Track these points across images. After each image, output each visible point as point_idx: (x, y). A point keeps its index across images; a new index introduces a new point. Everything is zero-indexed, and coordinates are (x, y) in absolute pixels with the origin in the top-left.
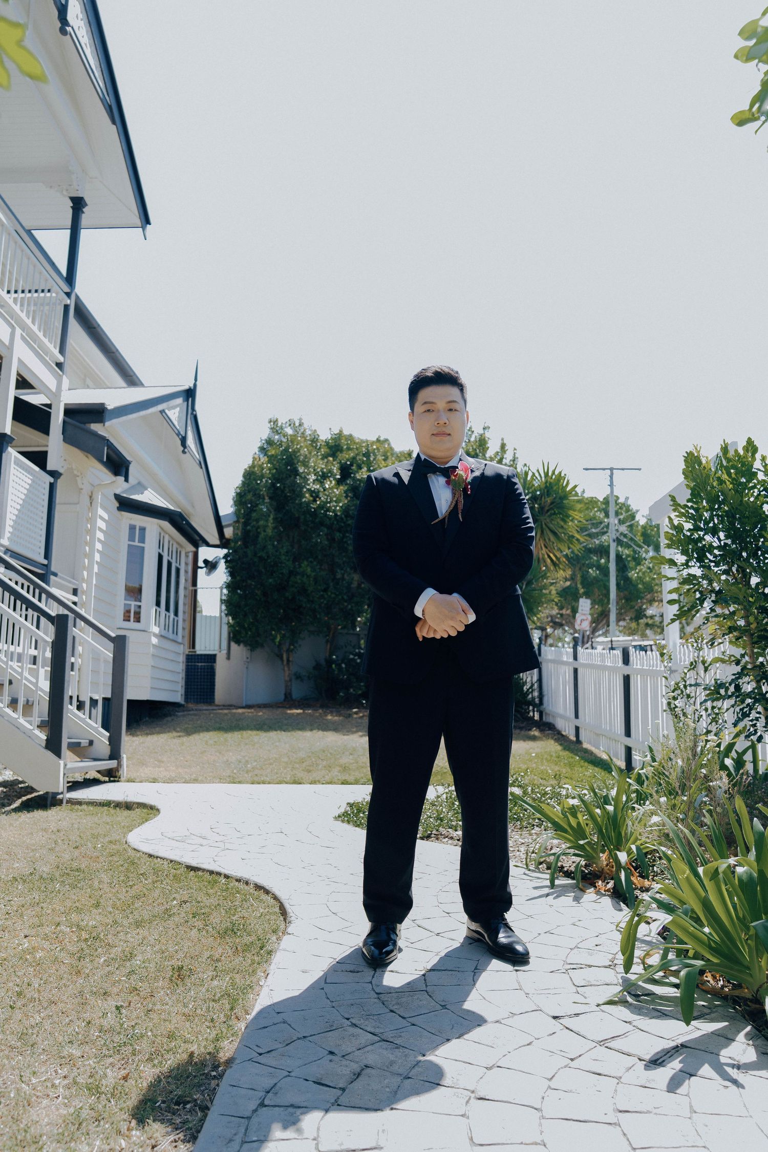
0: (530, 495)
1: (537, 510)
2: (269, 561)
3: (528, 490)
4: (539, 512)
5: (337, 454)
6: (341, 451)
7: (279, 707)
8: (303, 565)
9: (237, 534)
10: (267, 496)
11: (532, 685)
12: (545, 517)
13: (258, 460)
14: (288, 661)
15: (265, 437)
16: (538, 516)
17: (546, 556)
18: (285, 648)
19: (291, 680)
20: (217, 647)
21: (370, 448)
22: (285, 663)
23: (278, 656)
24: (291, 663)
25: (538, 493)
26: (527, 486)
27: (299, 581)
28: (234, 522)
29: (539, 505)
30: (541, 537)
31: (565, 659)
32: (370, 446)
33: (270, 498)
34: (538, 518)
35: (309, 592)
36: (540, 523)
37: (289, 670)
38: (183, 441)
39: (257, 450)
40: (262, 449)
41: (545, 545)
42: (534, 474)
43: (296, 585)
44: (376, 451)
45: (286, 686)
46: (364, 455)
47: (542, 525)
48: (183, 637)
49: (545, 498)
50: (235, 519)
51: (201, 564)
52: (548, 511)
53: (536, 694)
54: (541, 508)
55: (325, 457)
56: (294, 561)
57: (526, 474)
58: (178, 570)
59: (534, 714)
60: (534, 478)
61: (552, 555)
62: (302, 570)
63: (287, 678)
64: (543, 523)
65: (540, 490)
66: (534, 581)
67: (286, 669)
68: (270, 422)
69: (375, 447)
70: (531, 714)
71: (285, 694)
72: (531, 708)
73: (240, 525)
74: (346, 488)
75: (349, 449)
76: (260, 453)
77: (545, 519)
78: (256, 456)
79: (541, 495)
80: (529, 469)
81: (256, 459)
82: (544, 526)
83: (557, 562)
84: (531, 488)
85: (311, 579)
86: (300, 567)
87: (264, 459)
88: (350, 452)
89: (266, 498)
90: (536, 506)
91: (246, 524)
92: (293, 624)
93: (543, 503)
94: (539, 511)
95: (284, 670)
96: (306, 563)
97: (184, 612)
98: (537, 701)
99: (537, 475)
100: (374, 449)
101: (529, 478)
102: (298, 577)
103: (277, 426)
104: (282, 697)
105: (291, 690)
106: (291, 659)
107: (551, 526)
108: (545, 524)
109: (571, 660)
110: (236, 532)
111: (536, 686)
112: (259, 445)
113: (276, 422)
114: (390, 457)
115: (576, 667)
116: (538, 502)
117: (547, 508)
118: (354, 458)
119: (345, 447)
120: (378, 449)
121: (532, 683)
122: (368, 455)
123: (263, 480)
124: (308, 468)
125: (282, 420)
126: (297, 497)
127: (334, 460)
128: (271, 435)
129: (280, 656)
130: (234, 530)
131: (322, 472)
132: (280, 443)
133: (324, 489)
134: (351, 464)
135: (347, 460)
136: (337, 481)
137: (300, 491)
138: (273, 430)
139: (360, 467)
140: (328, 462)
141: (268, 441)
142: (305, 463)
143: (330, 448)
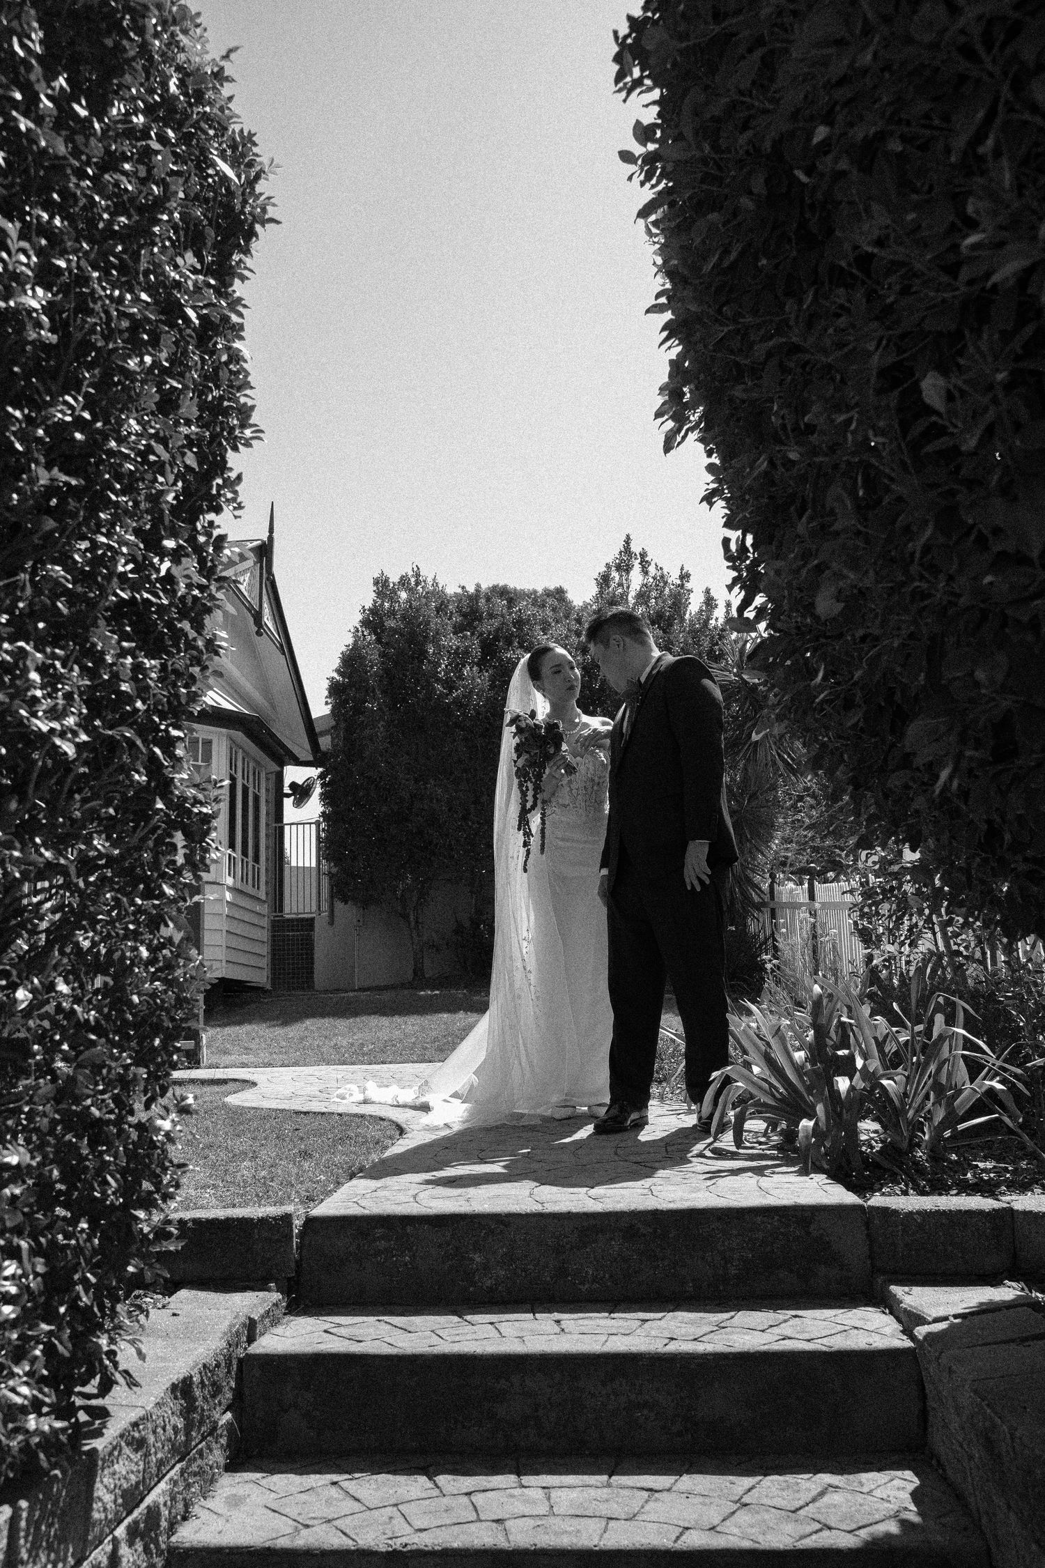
2: (383, 783)
5: (474, 625)
6: (480, 619)
7: (406, 989)
8: (429, 786)
9: (338, 745)
10: (380, 689)
13: (362, 639)
14: (417, 923)
15: (369, 604)
18: (411, 903)
19: (421, 951)
20: (314, 908)
21: (523, 616)
22: (412, 925)
23: (402, 916)
24: (420, 927)
27: (427, 808)
28: (332, 727)
31: (802, 901)
33: (384, 692)
35: (441, 822)
37: (418, 935)
38: (258, 617)
39: (358, 626)
40: (365, 623)
43: (423, 813)
45: (416, 960)
46: (514, 624)
48: (267, 894)
50: (334, 723)
51: (287, 790)
55: (458, 629)
56: (416, 781)
58: (257, 798)
62: (428, 791)
63: (416, 949)
67: (414, 934)
68: (377, 582)
69: (530, 612)
71: (414, 970)
73: (342, 732)
74: (493, 671)
75: (491, 616)
76: (364, 629)
78: (360, 634)
81: (360, 638)
85: (444, 804)
86: (426, 788)
87: (371, 638)
88: (493, 620)
89: (379, 692)
91: (349, 730)
95: (411, 936)
97: (267, 859)
100: (530, 616)
102: (425, 802)
103: (387, 589)
104: (410, 973)
105: (422, 964)
106: (420, 920)
109: (808, 899)
112: (360, 617)
113: (385, 583)
118: (498, 630)
119: (485, 614)
122: (519, 623)
123: (372, 667)
124: (439, 647)
125: (394, 578)
126: (422, 688)
127: (473, 634)
128: (379, 601)
129: (405, 917)
130: (333, 739)
131: (456, 652)
132: (392, 613)
133: (461, 677)
134: (496, 638)
135: (490, 633)
136: (478, 665)
137: (427, 681)
138: (379, 594)
139: (509, 643)
140: (465, 637)
141: (374, 611)
142: (435, 641)
143: (464, 615)
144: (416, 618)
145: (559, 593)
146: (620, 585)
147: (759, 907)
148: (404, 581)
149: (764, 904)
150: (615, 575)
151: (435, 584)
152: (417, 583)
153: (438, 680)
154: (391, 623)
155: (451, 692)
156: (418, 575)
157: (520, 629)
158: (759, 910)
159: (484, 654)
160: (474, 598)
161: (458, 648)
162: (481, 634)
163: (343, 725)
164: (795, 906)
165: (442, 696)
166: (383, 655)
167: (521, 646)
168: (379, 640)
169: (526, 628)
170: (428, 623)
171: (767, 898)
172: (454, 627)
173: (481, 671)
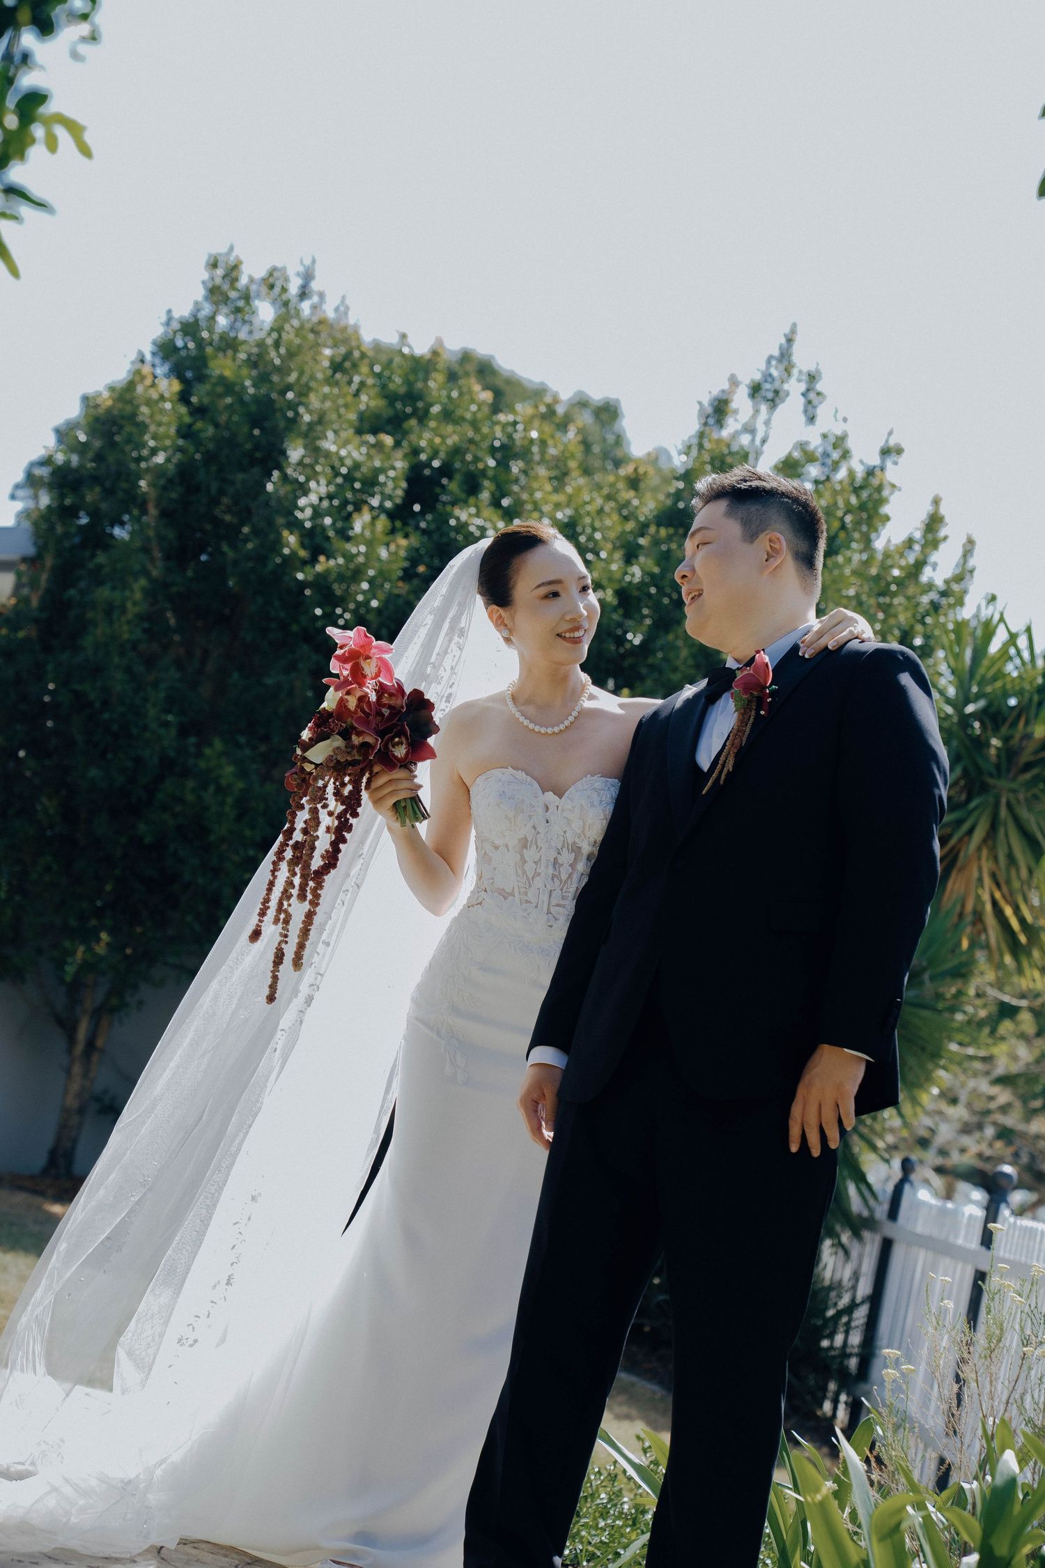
0: (982, 703)
1: (993, 751)
2: (106, 716)
3: (979, 684)
4: (998, 766)
5: (406, 425)
6: (423, 416)
7: (21, 1188)
8: (208, 751)
9: (26, 600)
10: (157, 506)
11: (853, 1306)
12: (1013, 785)
13: (148, 382)
14: (90, 1045)
15: (183, 311)
16: (991, 775)
17: (989, 907)
18: (93, 998)
19: (81, 1111)
21: (517, 436)
22: (79, 1048)
23: (60, 1022)
24: (95, 1058)
25: (1013, 702)
26: (982, 671)
27: (190, 797)
28: (24, 560)
29: (1006, 740)
30: (985, 841)
31: (960, 1242)
32: (520, 427)
33: (165, 514)
34: (991, 781)
35: (212, 838)
36: (991, 800)
37: (86, 1074)
39: (148, 350)
40: (166, 349)
41: (994, 876)
42: (1013, 638)
43: (178, 808)
44: (535, 449)
45: (63, 1127)
46: (493, 451)
47: (997, 805)
49: (1027, 723)
50: (31, 551)
52: (1028, 766)
53: (855, 1339)
54: (1009, 753)
55: (369, 425)
56: (183, 731)
57: (988, 631)
59: (835, 1409)
60: (1012, 651)
61: (1008, 911)
62: (202, 764)
63: (72, 1102)
64: (1004, 801)
65: (1019, 694)
66: (926, 976)
67: (77, 1069)
68: (215, 265)
69: (534, 434)
70: (827, 1406)
71: (53, 1154)
72: (832, 1386)
73: (44, 577)
74: (415, 540)
75: (448, 416)
76: (158, 361)
77: (1014, 791)
78: (146, 369)
79: (1020, 710)
80: (1002, 619)
81: (143, 378)
82: (1003, 812)
83: (1023, 939)
84: (995, 679)
85: (230, 800)
86: (199, 755)
87: (170, 387)
88: (450, 428)
89: (153, 511)
90: (995, 742)
91: (66, 573)
92: (139, 930)
93: (1017, 737)
94: (998, 756)
95: (68, 1071)
96: (218, 744)
98: (853, 1363)
99: (1022, 642)
100: (532, 441)
101: (994, 647)
102: (191, 784)
103: (233, 287)
104: (39, 1160)
105: (75, 1141)
106: (99, 1043)
107: (1024, 814)
108: (1009, 805)
109: (974, 1243)
110: (25, 591)
111: (861, 1314)
112: (157, 331)
113: (233, 272)
114: (575, 474)
115: (984, 1267)
116: (1004, 730)
117: (1025, 758)
118: (457, 451)
119: (436, 409)
120: (543, 443)
121: (853, 1300)
122: (506, 453)
123: (154, 452)
124: (315, 451)
125: (253, 270)
126: (256, 532)
127: (398, 444)
128: (207, 309)
129: (68, 1027)
130: (18, 586)
131: (349, 478)
132: (229, 344)
133: (344, 534)
134: (446, 471)
135: (435, 455)
136: (392, 515)
137: (270, 523)
138: (215, 294)
139: (472, 486)
140: (379, 446)
141: (190, 328)
142: (311, 436)
143: (391, 398)
144: (283, 371)
145: (607, 413)
146: (750, 429)
147: (859, 1226)
148: (272, 282)
149: (869, 1223)
150: (741, 402)
151: (342, 309)
152: (304, 294)
153: (295, 525)
154: (222, 367)
155: (313, 560)
156: (308, 277)
157: (503, 464)
158: (857, 1234)
159: (410, 497)
160: (421, 367)
161: (357, 466)
162: (416, 451)
163: (49, 562)
164: (943, 1248)
165: (292, 562)
166: (186, 432)
167: (496, 503)
168: (184, 397)
169: (516, 467)
170: (304, 391)
171: (881, 1211)
172: (362, 417)
173: (393, 531)
